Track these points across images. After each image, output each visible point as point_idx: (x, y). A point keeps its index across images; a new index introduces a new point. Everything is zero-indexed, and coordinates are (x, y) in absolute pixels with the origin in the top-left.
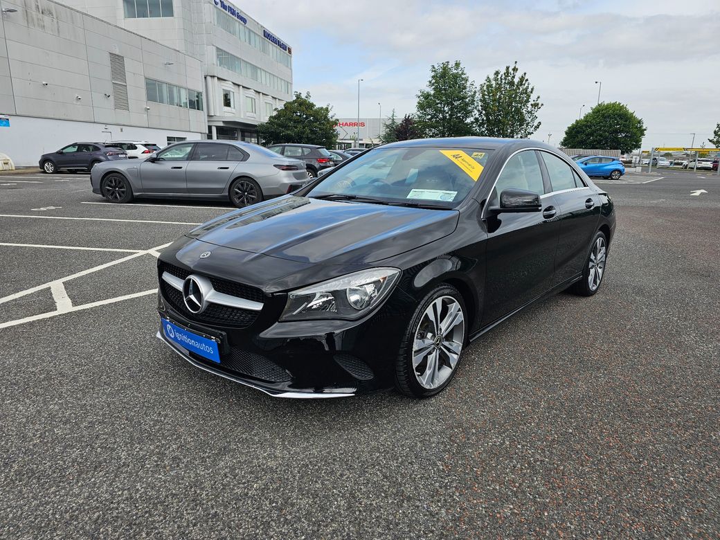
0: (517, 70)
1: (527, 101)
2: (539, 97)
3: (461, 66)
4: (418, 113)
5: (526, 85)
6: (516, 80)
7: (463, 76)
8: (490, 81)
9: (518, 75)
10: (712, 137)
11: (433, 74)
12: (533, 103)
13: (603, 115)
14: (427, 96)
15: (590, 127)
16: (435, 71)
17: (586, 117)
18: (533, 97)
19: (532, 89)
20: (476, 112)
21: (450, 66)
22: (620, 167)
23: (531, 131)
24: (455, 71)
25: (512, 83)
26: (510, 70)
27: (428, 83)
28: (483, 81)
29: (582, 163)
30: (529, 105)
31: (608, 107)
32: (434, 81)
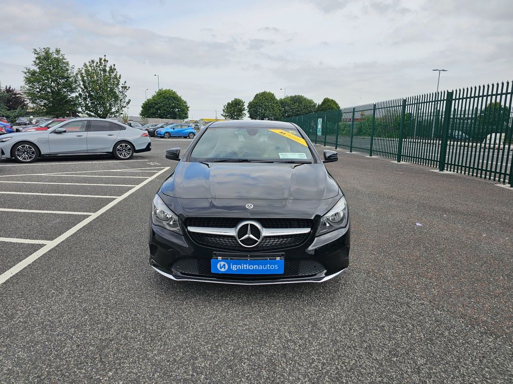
0: (107, 61)
1: (118, 84)
2: (125, 82)
3: (61, 53)
4: (27, 86)
5: (115, 73)
6: (108, 69)
7: (64, 61)
8: (87, 67)
9: (108, 65)
10: (222, 113)
11: (36, 56)
12: (122, 86)
13: (164, 97)
14: (33, 73)
15: (157, 104)
16: (37, 54)
17: (154, 97)
18: (122, 81)
19: (120, 76)
20: (79, 89)
21: (51, 52)
22: (193, 131)
23: (124, 105)
24: (57, 56)
25: (105, 71)
26: (102, 61)
27: (33, 63)
28: (81, 66)
29: (171, 128)
30: (120, 86)
31: (165, 92)
32: (38, 62)
